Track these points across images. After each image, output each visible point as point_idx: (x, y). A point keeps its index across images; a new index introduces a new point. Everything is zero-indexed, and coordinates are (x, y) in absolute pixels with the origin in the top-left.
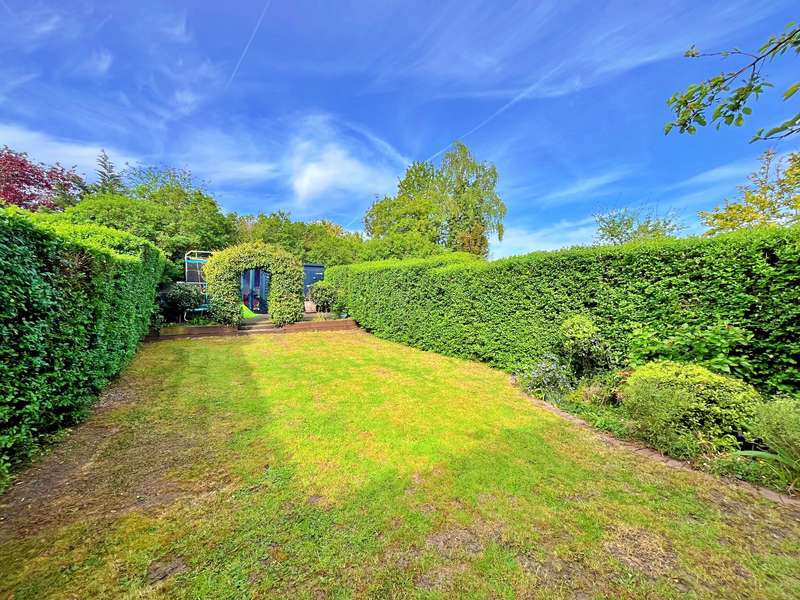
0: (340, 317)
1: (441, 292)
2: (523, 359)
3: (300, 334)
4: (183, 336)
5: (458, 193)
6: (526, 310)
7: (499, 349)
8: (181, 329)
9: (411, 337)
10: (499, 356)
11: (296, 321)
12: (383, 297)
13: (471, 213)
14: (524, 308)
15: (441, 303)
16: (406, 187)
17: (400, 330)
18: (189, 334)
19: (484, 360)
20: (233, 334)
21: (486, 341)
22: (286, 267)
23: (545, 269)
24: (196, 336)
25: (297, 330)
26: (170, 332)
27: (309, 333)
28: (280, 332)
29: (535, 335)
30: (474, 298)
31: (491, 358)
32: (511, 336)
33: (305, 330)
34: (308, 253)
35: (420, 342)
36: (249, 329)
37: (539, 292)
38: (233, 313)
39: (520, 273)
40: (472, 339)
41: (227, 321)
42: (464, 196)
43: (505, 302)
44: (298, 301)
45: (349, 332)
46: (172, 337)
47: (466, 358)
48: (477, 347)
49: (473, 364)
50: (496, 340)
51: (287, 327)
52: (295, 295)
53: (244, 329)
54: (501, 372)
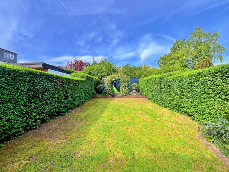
0: (141, 94)
1: (169, 86)
2: (208, 119)
3: (128, 99)
4: (100, 97)
5: (197, 47)
6: (209, 94)
7: (196, 112)
8: (100, 96)
9: (161, 103)
10: (196, 115)
11: (127, 95)
12: (151, 88)
13: (203, 54)
14: (208, 93)
15: (170, 90)
16: (174, 49)
17: (157, 99)
18: (101, 97)
19: (189, 116)
20: (111, 98)
21: (189, 107)
22: (124, 79)
23: (219, 73)
24: (103, 98)
25: (127, 98)
26: (97, 96)
27: (131, 99)
28: (123, 98)
29: (215, 107)
30: (183, 88)
31: (192, 115)
32: (201, 106)
33: (130, 98)
34: (135, 75)
35: (164, 105)
36: (115, 96)
37: (217, 85)
38: (111, 92)
39: (205, 76)
40: (183, 106)
41: (109, 94)
42: (199, 48)
43: (197, 90)
44: (127, 89)
45: (143, 99)
46: (98, 98)
47: (181, 113)
48: (185, 109)
49: (184, 116)
50: (194, 107)
51: (124, 96)
52: (126, 87)
53: (114, 96)
54: (196, 123)
